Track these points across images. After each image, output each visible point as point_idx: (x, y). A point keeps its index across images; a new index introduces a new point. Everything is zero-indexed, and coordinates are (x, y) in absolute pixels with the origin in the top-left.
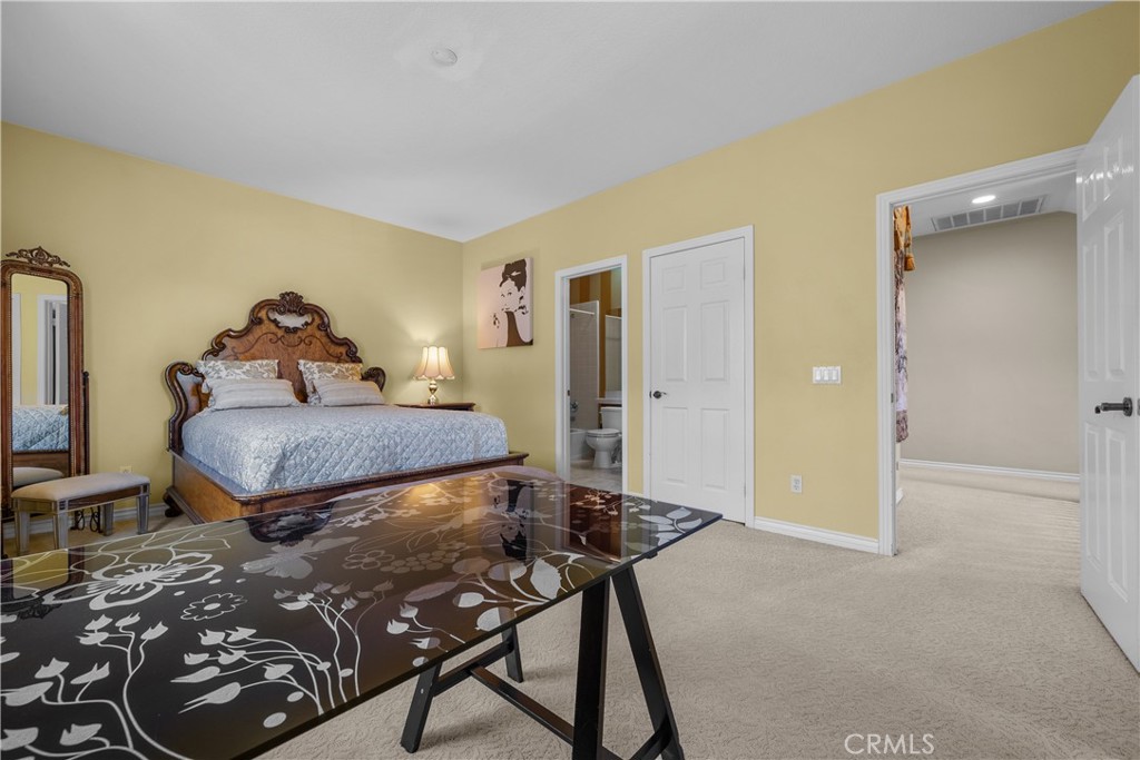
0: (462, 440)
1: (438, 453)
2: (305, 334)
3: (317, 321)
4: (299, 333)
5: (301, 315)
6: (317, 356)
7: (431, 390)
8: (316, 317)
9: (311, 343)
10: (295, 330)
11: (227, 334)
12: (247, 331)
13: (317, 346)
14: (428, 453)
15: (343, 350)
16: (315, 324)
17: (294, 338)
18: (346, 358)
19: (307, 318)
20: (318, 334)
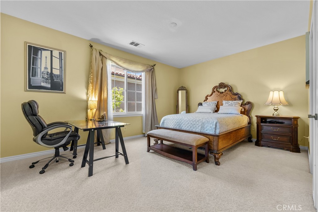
0: (197, 124)
1: (190, 127)
2: (225, 93)
3: (229, 89)
4: (224, 93)
5: (224, 88)
6: (228, 99)
7: (275, 110)
8: (228, 88)
9: (227, 95)
10: (223, 93)
11: (207, 96)
12: (212, 95)
13: (228, 96)
14: (187, 126)
15: (236, 97)
16: (228, 90)
17: (222, 95)
18: (237, 99)
19: (226, 89)
20: (229, 93)
